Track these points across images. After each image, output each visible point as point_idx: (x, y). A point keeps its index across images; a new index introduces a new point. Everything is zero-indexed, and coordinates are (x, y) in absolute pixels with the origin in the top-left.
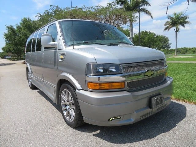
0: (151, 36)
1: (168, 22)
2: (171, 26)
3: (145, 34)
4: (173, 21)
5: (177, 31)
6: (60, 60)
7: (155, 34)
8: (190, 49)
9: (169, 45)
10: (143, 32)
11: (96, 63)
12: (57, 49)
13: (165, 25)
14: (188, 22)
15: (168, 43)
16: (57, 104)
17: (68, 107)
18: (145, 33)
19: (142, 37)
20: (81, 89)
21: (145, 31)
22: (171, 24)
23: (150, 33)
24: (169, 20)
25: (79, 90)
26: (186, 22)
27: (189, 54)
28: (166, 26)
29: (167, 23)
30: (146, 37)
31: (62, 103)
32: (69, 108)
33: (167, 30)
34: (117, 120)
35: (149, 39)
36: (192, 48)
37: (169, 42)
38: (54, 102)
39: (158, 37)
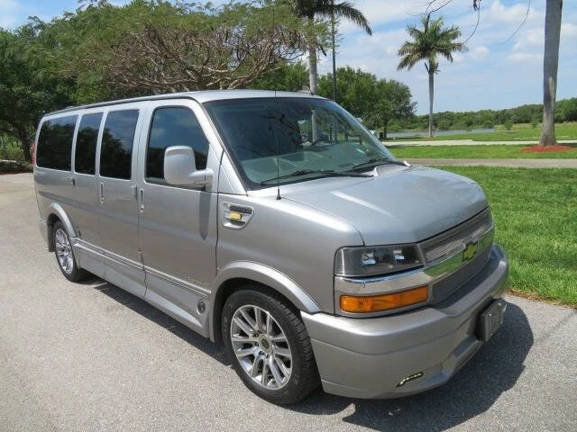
0: (365, 85)
1: (408, 44)
2: (416, 56)
3: (347, 78)
4: (422, 42)
5: (432, 69)
6: (228, 225)
7: (374, 77)
8: (460, 116)
9: (411, 108)
10: (342, 70)
11: (364, 245)
12: (214, 188)
13: (401, 53)
14: (459, 45)
15: (408, 103)
16: (212, 339)
17: (255, 351)
18: (347, 75)
19: (339, 86)
20: (319, 310)
21: (348, 68)
22: (417, 51)
23: (361, 75)
24: (412, 40)
25: (313, 314)
26: (454, 47)
27: (457, 129)
28: (404, 57)
29: (408, 48)
30: (352, 87)
31: (233, 339)
32: (260, 353)
33: (406, 68)
34: (414, 381)
35: (359, 91)
36: (466, 114)
37: (412, 100)
38: (204, 334)
39: (382, 84)
